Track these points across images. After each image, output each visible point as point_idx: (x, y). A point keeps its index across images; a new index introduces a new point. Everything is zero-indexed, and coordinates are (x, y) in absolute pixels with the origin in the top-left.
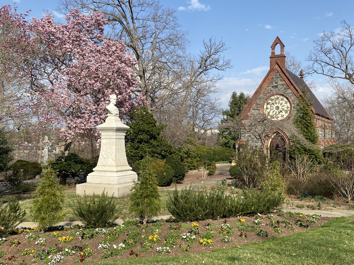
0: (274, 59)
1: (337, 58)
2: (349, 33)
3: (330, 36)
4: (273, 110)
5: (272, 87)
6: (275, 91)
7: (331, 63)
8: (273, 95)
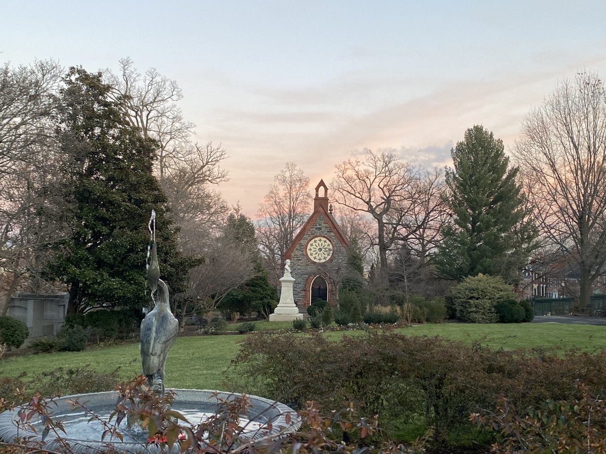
0: (318, 202)
1: (358, 186)
2: (374, 164)
3: (355, 165)
4: (318, 254)
5: (316, 228)
6: (318, 233)
7: (353, 192)
8: (317, 236)
